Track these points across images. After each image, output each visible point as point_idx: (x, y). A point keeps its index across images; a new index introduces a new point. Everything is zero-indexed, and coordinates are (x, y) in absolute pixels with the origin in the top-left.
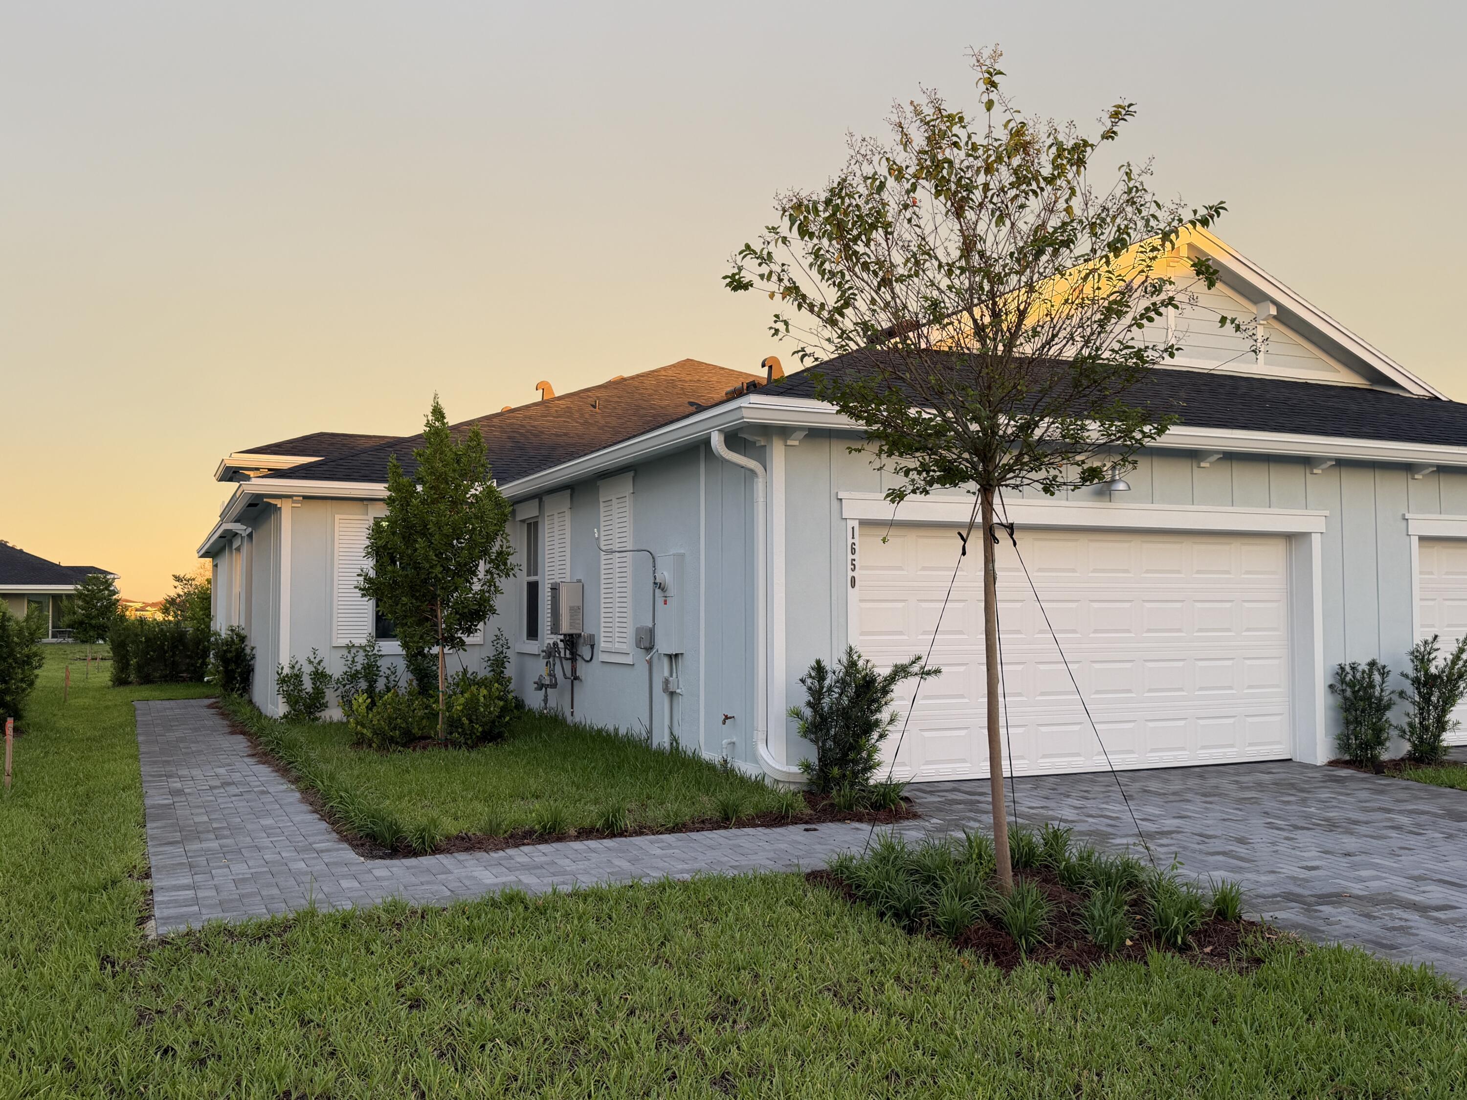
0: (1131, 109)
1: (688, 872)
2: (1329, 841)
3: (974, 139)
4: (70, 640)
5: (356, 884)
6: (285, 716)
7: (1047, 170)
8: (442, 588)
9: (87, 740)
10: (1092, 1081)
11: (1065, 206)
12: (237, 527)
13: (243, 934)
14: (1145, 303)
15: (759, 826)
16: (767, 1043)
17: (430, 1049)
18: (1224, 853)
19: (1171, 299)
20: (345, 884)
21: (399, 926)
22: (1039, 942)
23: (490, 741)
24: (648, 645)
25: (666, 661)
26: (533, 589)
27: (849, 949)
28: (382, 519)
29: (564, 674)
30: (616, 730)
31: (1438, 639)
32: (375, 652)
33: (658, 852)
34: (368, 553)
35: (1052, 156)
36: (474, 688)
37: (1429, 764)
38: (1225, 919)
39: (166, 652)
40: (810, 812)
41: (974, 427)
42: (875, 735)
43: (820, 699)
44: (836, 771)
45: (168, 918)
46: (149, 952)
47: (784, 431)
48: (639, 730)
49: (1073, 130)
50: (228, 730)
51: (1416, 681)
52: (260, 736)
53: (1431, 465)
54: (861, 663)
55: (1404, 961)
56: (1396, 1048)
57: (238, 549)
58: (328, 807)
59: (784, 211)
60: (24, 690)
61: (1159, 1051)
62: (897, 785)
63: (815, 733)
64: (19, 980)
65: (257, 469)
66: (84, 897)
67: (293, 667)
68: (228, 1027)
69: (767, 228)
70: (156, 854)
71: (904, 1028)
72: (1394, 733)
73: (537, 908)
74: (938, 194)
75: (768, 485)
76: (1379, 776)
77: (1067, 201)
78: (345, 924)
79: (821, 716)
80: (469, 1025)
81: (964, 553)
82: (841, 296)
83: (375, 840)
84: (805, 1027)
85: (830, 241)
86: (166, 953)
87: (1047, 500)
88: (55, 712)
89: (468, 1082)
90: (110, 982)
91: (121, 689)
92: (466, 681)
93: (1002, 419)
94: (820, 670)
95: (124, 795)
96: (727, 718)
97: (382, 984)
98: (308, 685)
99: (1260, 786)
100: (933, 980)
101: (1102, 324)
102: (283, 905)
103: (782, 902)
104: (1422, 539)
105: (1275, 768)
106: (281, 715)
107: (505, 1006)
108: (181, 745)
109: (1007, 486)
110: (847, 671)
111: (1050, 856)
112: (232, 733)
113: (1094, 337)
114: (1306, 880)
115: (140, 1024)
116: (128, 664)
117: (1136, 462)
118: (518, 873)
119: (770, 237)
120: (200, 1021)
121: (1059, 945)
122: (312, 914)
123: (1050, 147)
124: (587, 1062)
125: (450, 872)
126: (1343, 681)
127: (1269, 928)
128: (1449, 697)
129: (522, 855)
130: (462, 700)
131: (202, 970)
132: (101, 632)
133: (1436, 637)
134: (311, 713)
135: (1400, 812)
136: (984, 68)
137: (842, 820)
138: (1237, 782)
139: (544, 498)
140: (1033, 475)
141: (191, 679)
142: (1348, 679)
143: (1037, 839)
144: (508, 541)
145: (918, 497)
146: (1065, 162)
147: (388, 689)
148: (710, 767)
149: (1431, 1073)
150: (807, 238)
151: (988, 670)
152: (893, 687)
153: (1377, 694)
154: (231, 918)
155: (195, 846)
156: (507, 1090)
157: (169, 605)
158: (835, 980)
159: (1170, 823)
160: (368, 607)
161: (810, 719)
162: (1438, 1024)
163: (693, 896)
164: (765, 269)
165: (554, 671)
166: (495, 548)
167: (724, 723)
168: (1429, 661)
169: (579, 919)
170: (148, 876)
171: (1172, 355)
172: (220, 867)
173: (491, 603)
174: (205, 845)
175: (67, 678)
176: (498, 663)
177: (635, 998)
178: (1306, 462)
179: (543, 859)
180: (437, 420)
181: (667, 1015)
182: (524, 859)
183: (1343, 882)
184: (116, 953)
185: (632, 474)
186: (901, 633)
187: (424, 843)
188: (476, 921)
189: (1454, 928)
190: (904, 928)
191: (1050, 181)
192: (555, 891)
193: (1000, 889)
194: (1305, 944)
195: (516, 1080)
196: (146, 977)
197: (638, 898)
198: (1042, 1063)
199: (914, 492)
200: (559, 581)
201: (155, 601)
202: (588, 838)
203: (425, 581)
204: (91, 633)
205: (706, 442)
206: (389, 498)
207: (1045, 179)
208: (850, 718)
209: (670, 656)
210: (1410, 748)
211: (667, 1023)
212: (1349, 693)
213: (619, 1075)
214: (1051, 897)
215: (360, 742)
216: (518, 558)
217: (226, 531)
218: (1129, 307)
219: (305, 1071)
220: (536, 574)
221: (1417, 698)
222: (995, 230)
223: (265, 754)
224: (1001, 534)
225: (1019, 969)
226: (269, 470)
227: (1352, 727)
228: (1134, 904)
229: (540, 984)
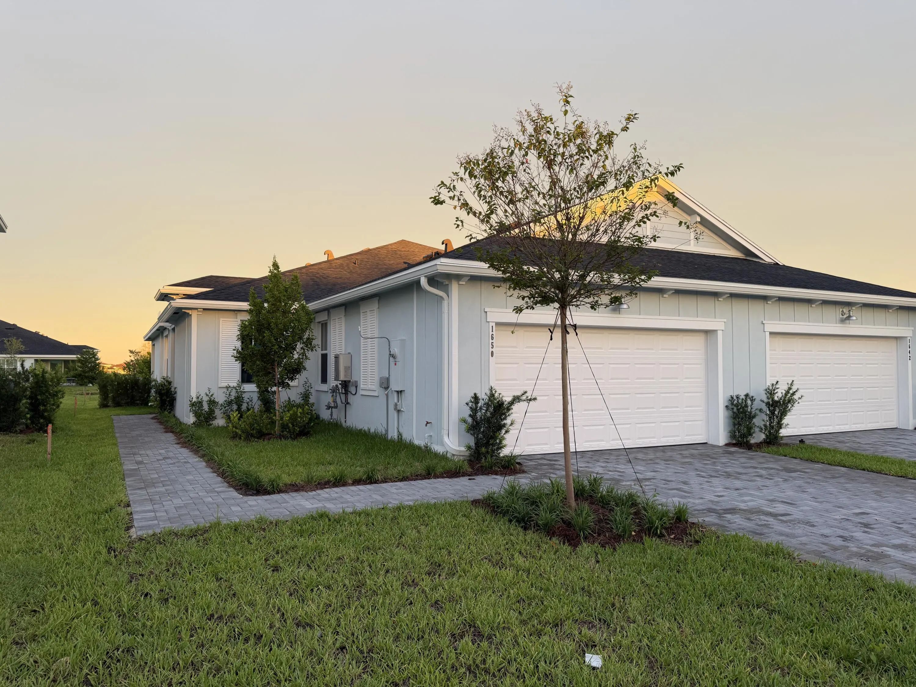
0: (636, 116)
1: (411, 501)
2: (728, 482)
3: (558, 130)
4: (74, 384)
5: (240, 509)
6: (194, 423)
7: (594, 147)
8: (278, 357)
9: (89, 436)
10: (620, 601)
11: (603, 164)
12: (167, 325)
13: (183, 535)
14: (642, 214)
15: (445, 477)
16: (457, 586)
17: (285, 591)
18: (677, 489)
19: (655, 212)
20: (234, 508)
21: (264, 530)
22: (589, 533)
23: (304, 436)
24: (386, 386)
25: (395, 394)
26: (324, 357)
27: (495, 538)
28: (246, 321)
29: (341, 401)
30: (369, 430)
31: (779, 383)
32: (241, 390)
33: (395, 491)
34: (239, 339)
35: (596, 139)
36: (295, 409)
37: (774, 445)
38: (680, 521)
39: (128, 390)
40: (471, 470)
41: (557, 275)
42: (503, 431)
43: (476, 413)
44: (483, 450)
45: (143, 527)
46: (133, 544)
47: (458, 277)
48: (381, 430)
49: (607, 126)
50: (164, 430)
51: (768, 404)
52: (181, 434)
53: (776, 297)
54: (496, 395)
55: (768, 540)
56: (767, 583)
57: (167, 336)
58: (221, 470)
59: (462, 165)
60: (54, 410)
61: (652, 586)
62: (515, 456)
63: (474, 430)
64: (65, 560)
65: (178, 294)
66: (96, 517)
67: (198, 398)
68: (179, 583)
69: (453, 173)
70: (132, 494)
71: (525, 577)
72: (757, 430)
73: (335, 520)
74: (539, 157)
75: (449, 305)
76: (750, 451)
77: (603, 162)
78: (236, 529)
79: (476, 422)
80: (304, 579)
81: (551, 339)
82: (489, 208)
83: (248, 486)
84: (476, 577)
85: (485, 180)
86: (143, 545)
87: (592, 313)
88: (70, 421)
89: (306, 608)
90: (113, 560)
91: (104, 409)
92: (290, 405)
93: (572, 272)
94: (476, 398)
95: (112, 464)
96: (428, 423)
97: (257, 559)
98: (206, 407)
99: (692, 456)
100: (538, 553)
101: (621, 225)
102: (203, 520)
103: (460, 515)
104: (771, 333)
105: (699, 447)
106: (192, 422)
107: (322, 569)
108: (140, 438)
109: (572, 305)
110: (490, 399)
111: (593, 491)
112: (166, 432)
113: (617, 231)
114: (718, 502)
115: (131, 582)
116: (108, 396)
117: (636, 294)
118: (323, 502)
119: (455, 177)
120: (163, 579)
121: (599, 535)
122: (219, 524)
123: (596, 134)
124: (366, 597)
125: (287, 502)
126: (732, 404)
127: (702, 526)
128: (783, 412)
129: (324, 493)
130: (289, 415)
131: (162, 553)
132: (92, 380)
133: (777, 382)
134: (208, 422)
135: (761, 468)
136: (563, 94)
137: (487, 474)
138: (681, 454)
139: (331, 310)
140: (587, 300)
141: (141, 405)
142: (735, 403)
143: (586, 483)
144: (312, 333)
145: (529, 311)
146: (603, 142)
147: (248, 410)
148: (419, 448)
149: (784, 595)
150: (473, 178)
151: (563, 398)
152: (512, 407)
153: (749, 410)
154: (176, 527)
155: (152, 490)
156: (326, 611)
157: (127, 366)
158: (489, 554)
159: (650, 474)
160: (237, 366)
161: (471, 423)
162: (786, 571)
163: (415, 513)
164: (451, 194)
165: (336, 399)
166: (306, 337)
167: (426, 426)
168: (774, 394)
169: (357, 525)
170: (129, 505)
171: (655, 240)
172: (167, 501)
173: (304, 364)
174: (157, 490)
175: (76, 403)
176: (306, 396)
177: (389, 564)
178: (715, 295)
179: (336, 495)
180: (275, 269)
181: (406, 572)
182: (327, 495)
183: (735, 503)
184: (116, 545)
185: (378, 298)
186: (515, 380)
187: (273, 487)
188: (304, 527)
189: (790, 525)
190: (522, 527)
191: (595, 152)
192: (344, 511)
193: (570, 507)
194: (719, 533)
195: (330, 606)
196: (133, 556)
197: (387, 514)
198: (595, 593)
199: (527, 308)
200: (339, 353)
201: (118, 364)
202: (358, 484)
203: (269, 353)
204: (86, 381)
205: (418, 282)
206: (250, 310)
207: (593, 151)
208: (491, 423)
209: (398, 392)
210: (764, 437)
211: (406, 576)
212: (735, 410)
213: (383, 603)
214: (595, 511)
215: (235, 436)
216: (317, 342)
217: (160, 327)
218: (633, 216)
219: (221, 604)
220: (326, 349)
221: (768, 412)
222: (569, 176)
223: (185, 443)
224: (570, 330)
225: (580, 547)
226: (184, 295)
227: (737, 427)
228: (636, 514)
229: (340, 558)
